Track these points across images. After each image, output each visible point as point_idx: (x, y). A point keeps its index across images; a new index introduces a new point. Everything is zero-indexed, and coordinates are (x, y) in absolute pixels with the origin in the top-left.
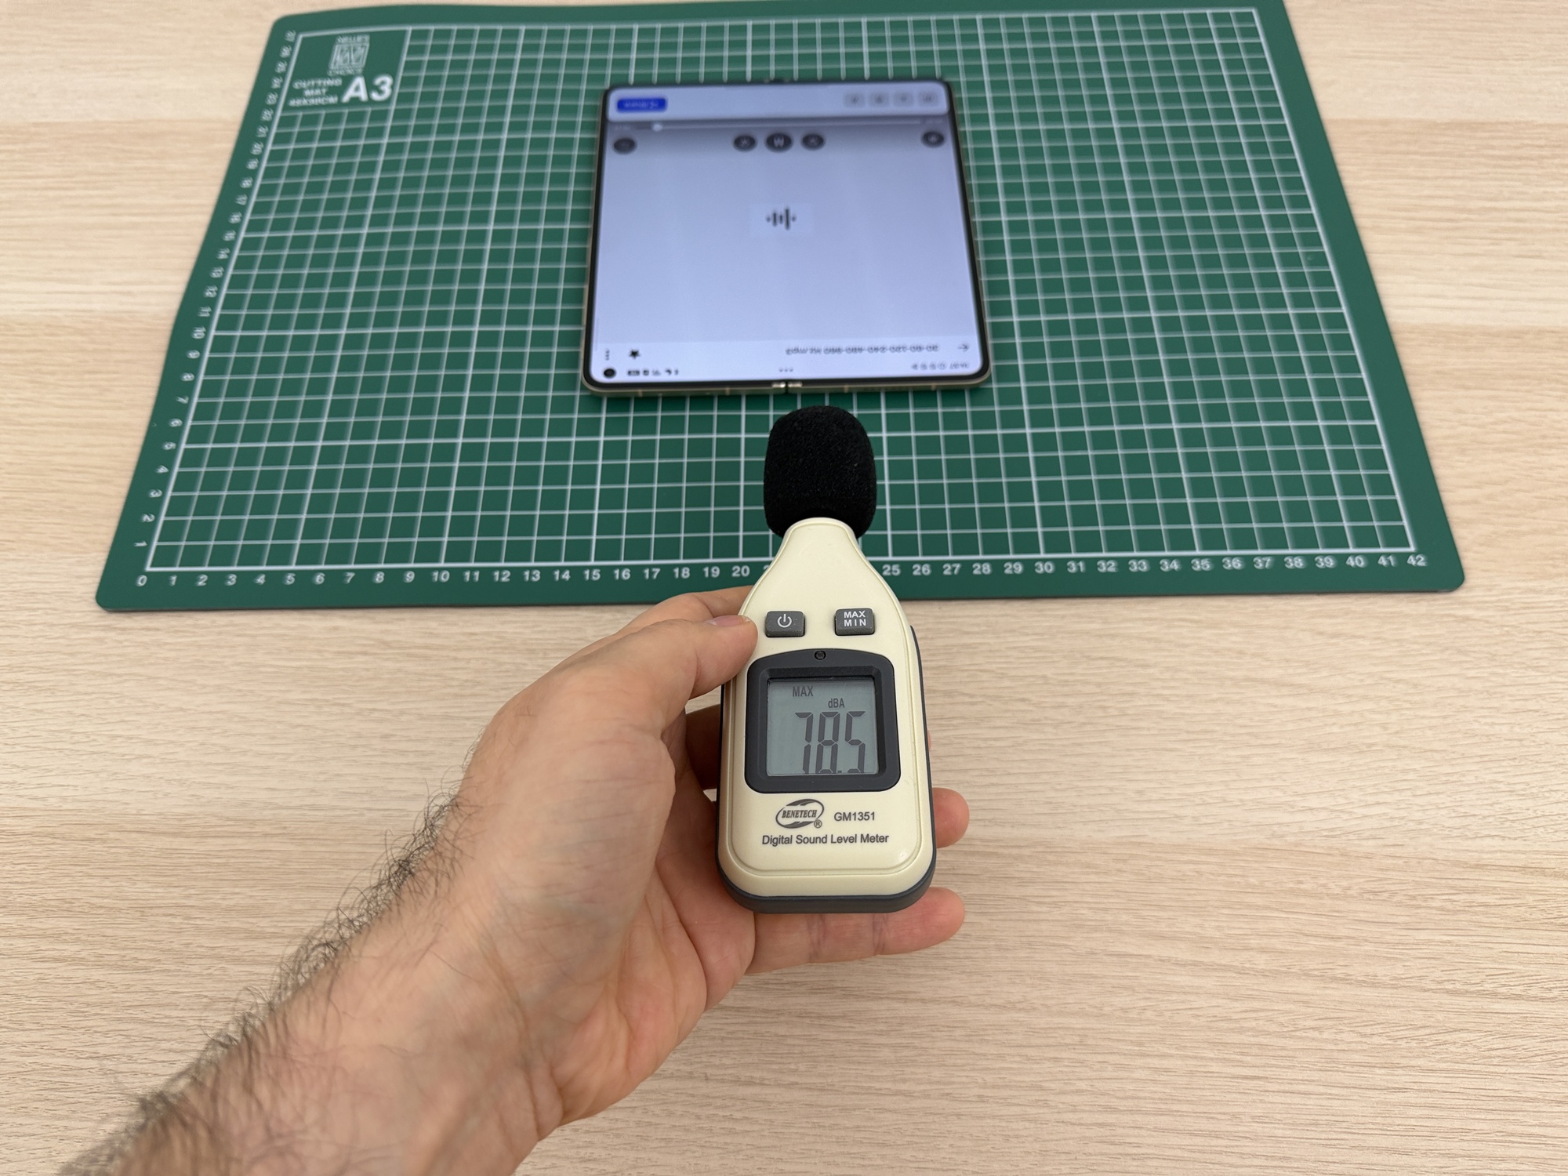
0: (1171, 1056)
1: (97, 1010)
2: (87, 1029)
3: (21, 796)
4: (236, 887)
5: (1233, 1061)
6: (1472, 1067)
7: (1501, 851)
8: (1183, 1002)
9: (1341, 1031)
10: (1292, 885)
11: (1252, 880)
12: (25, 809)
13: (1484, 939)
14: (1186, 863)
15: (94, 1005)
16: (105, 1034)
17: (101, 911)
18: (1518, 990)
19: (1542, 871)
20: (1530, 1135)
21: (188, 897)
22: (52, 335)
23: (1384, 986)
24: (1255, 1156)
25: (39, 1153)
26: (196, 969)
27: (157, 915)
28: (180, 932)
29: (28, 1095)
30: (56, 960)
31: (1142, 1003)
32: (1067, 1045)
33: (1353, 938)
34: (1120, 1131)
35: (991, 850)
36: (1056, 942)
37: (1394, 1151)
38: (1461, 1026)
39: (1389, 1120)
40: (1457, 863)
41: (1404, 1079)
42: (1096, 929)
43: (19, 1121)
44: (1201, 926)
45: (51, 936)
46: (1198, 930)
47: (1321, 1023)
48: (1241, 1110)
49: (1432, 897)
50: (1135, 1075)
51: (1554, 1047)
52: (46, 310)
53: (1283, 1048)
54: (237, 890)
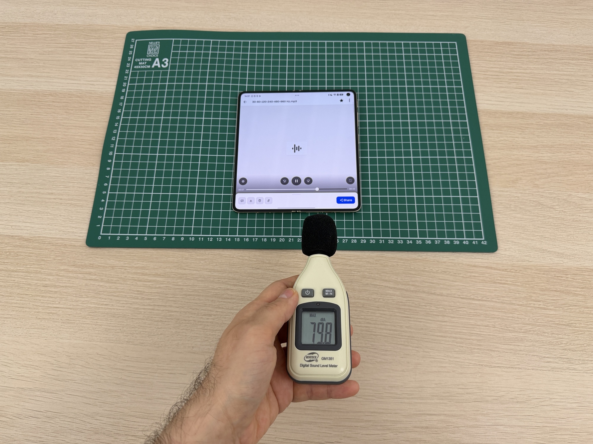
0: (386, 311)
1: (102, 293)
2: (100, 298)
3: (76, 236)
4: (138, 261)
5: (402, 313)
6: (465, 317)
7: (481, 262)
8: (390, 297)
9: (431, 307)
10: (423, 269)
11: (412, 267)
12: (77, 239)
13: (473, 285)
14: (394, 262)
15: (102, 292)
16: (105, 299)
17: (102, 267)
18: (480, 298)
19: (491, 268)
20: (477, 334)
21: (125, 264)
22: (70, 97)
23: (445, 296)
24: (405, 336)
25: (90, 328)
26: (129, 283)
27: (117, 269)
28: (124, 273)
29: (85, 314)
30: (90, 280)
31: (380, 297)
32: (359, 307)
33: (437, 283)
34: (371, 329)
35: (343, 257)
36: (358, 281)
37: (442, 336)
38: (463, 307)
39: (441, 329)
40: (468, 265)
41: (447, 319)
42: (369, 278)
43: (84, 320)
44: (397, 278)
45: (88, 273)
46: (396, 279)
47: (426, 304)
48: (403, 325)
49: (460, 274)
50: (376, 315)
51: (487, 313)
52: (67, 89)
53: (415, 310)
54: (139, 262)
